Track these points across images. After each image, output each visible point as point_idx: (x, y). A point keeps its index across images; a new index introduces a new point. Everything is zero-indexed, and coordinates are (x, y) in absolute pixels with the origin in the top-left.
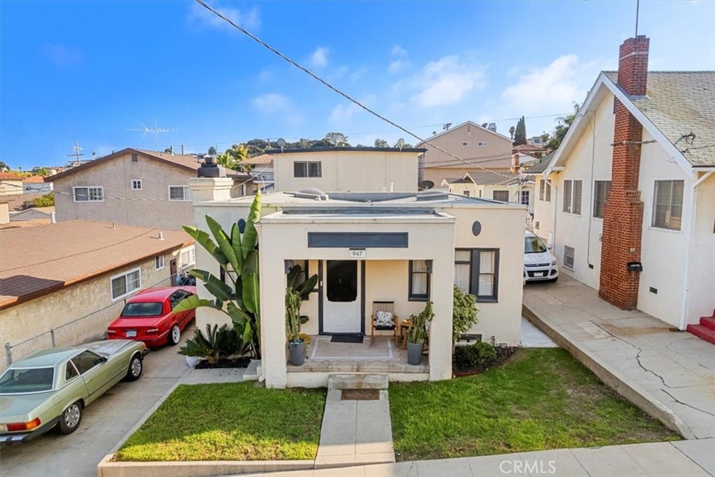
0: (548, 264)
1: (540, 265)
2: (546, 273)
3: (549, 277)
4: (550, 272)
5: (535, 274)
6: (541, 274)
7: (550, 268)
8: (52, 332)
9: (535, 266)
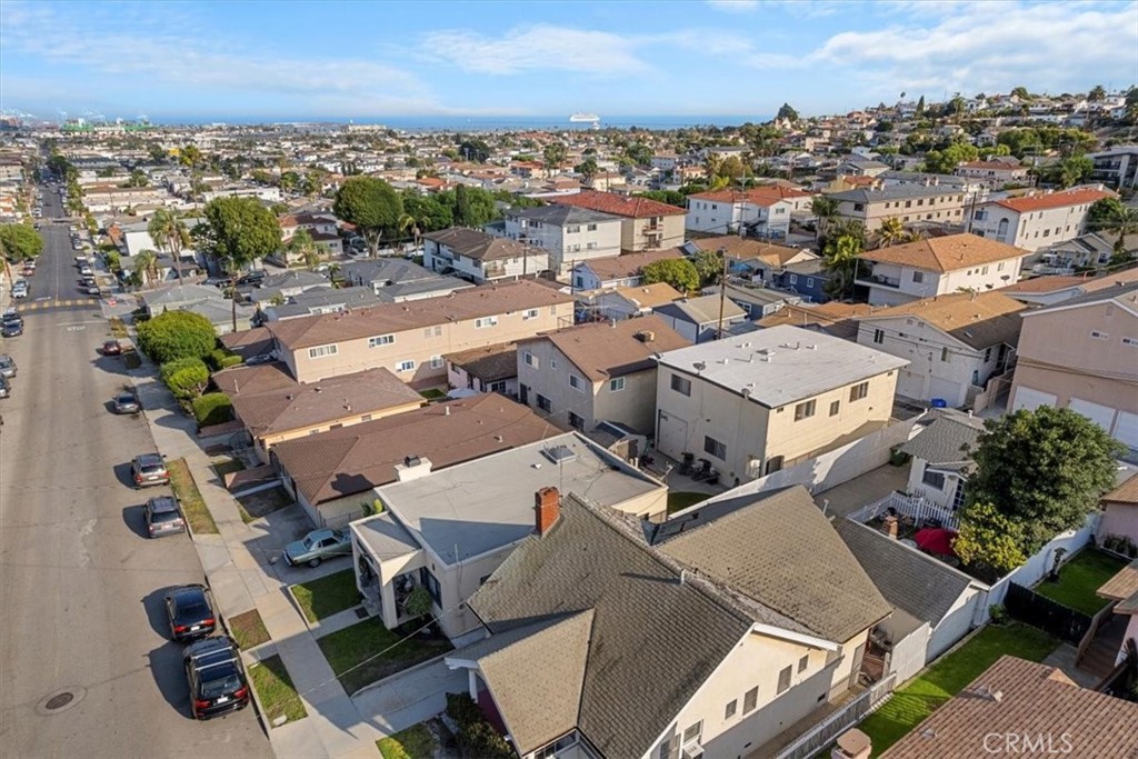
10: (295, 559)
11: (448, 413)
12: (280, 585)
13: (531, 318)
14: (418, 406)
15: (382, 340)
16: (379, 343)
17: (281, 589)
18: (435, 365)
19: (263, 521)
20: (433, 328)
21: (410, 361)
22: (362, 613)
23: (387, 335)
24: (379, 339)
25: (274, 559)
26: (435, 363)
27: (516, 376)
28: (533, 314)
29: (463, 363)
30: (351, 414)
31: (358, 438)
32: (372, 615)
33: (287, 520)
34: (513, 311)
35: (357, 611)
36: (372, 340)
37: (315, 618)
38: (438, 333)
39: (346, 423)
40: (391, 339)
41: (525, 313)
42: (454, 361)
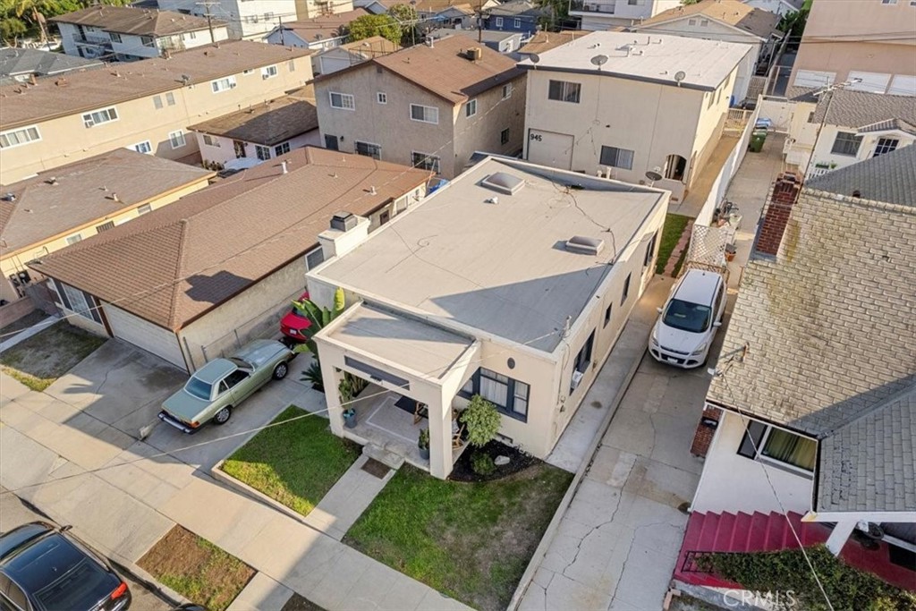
0: (687, 354)
1: (677, 352)
2: (681, 361)
3: (685, 365)
4: (686, 362)
5: (669, 359)
6: (676, 361)
7: (687, 358)
8: (235, 331)
9: (672, 351)
10: (194, 420)
11: (286, 172)
12: (189, 469)
13: (270, 77)
14: (206, 184)
15: (101, 116)
16: (98, 120)
17: (196, 474)
18: (176, 144)
19: (70, 380)
20: (163, 96)
21: (145, 142)
22: (375, 467)
23: (107, 109)
24: (95, 114)
25: (144, 431)
26: (175, 141)
27: (317, 128)
28: (272, 71)
29: (225, 131)
30: (122, 205)
31: (183, 223)
32: (398, 467)
33: (116, 367)
34: (251, 70)
35: (364, 468)
36: (87, 117)
37: (306, 505)
38: (172, 102)
39: (120, 219)
40: (113, 115)
41: (264, 71)
42: (209, 130)
